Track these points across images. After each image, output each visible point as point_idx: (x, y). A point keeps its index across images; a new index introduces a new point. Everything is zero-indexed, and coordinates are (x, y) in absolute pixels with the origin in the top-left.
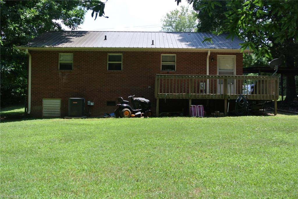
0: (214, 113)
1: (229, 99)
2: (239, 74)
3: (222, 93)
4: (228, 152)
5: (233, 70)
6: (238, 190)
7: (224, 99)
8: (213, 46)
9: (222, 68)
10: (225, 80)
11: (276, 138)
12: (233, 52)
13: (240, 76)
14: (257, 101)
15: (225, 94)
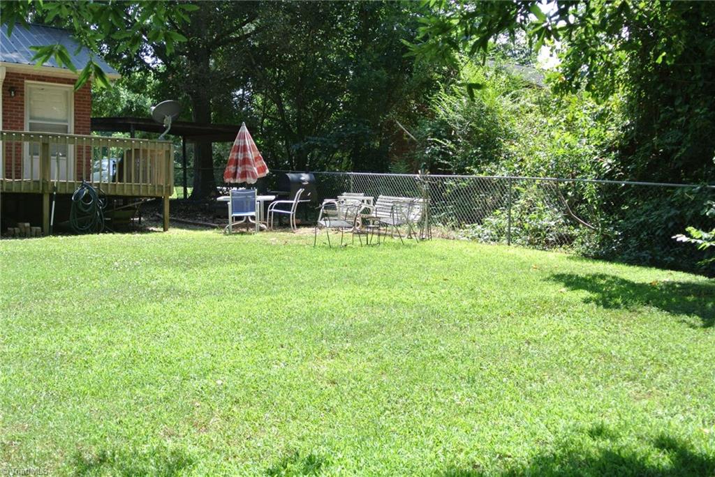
0: (16, 229)
1: (55, 193)
2: (81, 132)
3: (38, 177)
4: (36, 323)
5: (66, 121)
6: (50, 413)
7: (40, 192)
8: (14, 56)
9: (37, 114)
10: (45, 146)
11: (158, 281)
12: (66, 77)
13: (83, 138)
14: (126, 199)
15: (43, 179)
